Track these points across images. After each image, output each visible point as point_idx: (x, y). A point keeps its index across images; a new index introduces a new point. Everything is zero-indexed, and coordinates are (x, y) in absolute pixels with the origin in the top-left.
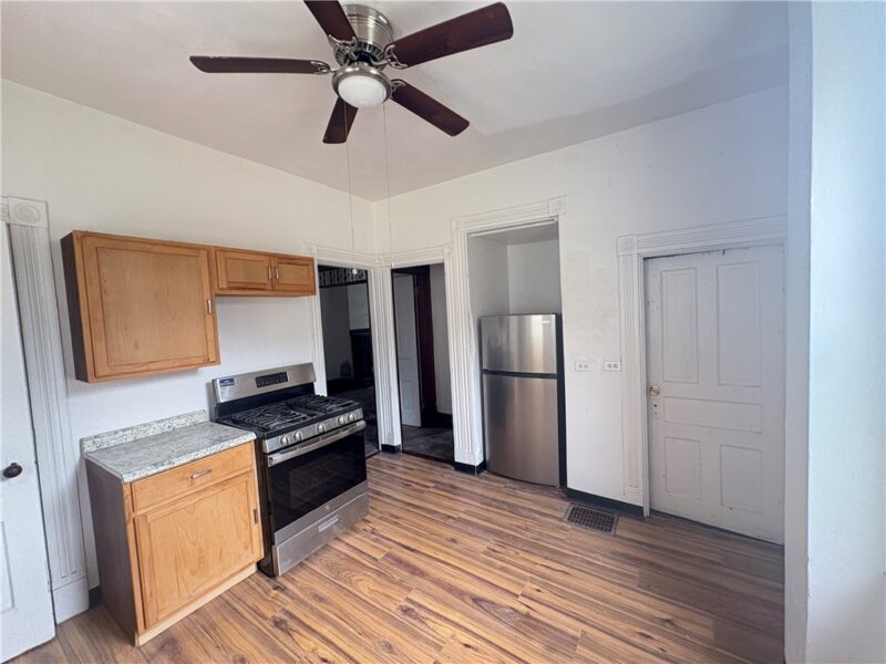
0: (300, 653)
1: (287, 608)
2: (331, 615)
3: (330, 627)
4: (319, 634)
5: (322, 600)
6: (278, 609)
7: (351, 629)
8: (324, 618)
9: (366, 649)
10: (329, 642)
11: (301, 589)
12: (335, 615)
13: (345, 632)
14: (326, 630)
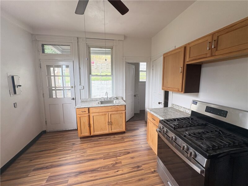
0: (124, 168)
1: (143, 171)
2: (130, 179)
3: (127, 177)
4: (126, 174)
5: (140, 180)
6: (144, 168)
7: (121, 181)
8: (132, 177)
9: (111, 181)
10: (122, 174)
11: (149, 177)
12: (130, 181)
13: (122, 179)
14: (127, 176)
